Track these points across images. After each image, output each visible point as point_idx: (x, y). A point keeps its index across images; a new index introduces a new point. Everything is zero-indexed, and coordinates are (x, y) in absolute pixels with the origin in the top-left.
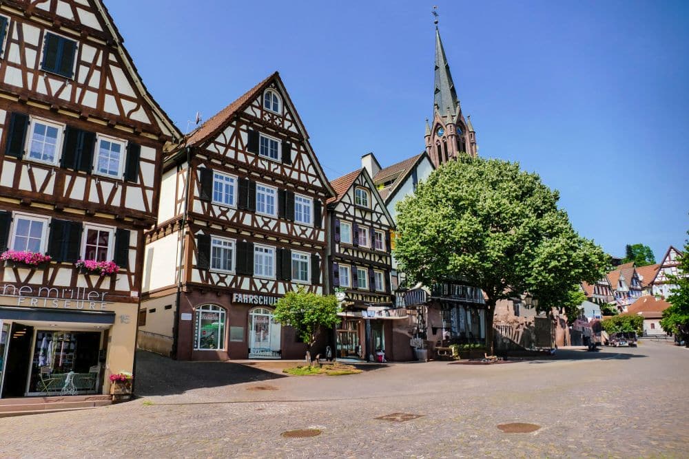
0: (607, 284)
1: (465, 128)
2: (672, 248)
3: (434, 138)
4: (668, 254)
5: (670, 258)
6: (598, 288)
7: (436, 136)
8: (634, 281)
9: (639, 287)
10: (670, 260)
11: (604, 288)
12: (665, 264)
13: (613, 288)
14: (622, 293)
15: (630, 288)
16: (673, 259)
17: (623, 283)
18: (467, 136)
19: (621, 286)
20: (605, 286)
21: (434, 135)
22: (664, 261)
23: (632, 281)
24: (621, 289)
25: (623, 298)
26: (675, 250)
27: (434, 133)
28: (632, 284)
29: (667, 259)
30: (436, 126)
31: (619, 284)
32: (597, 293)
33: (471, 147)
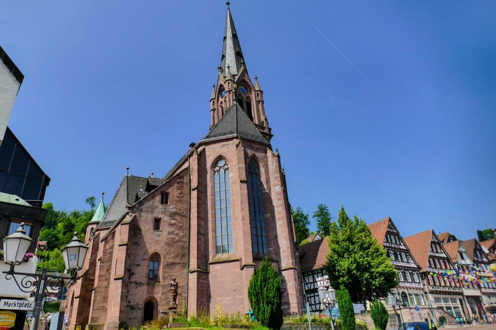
0: (444, 255)
1: (250, 88)
3: (218, 101)
6: (434, 261)
7: (220, 98)
8: (478, 253)
9: (485, 260)
11: (441, 261)
13: (454, 261)
14: (465, 268)
15: (474, 261)
17: (464, 255)
18: (253, 96)
19: (462, 258)
20: (443, 259)
21: (218, 97)
23: (475, 252)
24: (463, 262)
25: (467, 272)
27: (218, 96)
28: (477, 256)
30: (220, 88)
31: (459, 256)
32: (433, 266)
33: (257, 105)
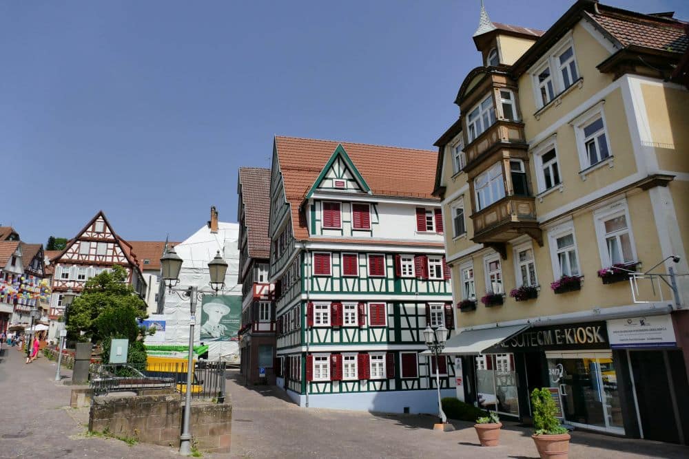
2: (101, 214)
4: (93, 222)
5: (94, 229)
10: (93, 231)
12: (85, 235)
16: (97, 230)
19: (13, 264)
22: (85, 230)
26: (104, 218)
29: (90, 229)
